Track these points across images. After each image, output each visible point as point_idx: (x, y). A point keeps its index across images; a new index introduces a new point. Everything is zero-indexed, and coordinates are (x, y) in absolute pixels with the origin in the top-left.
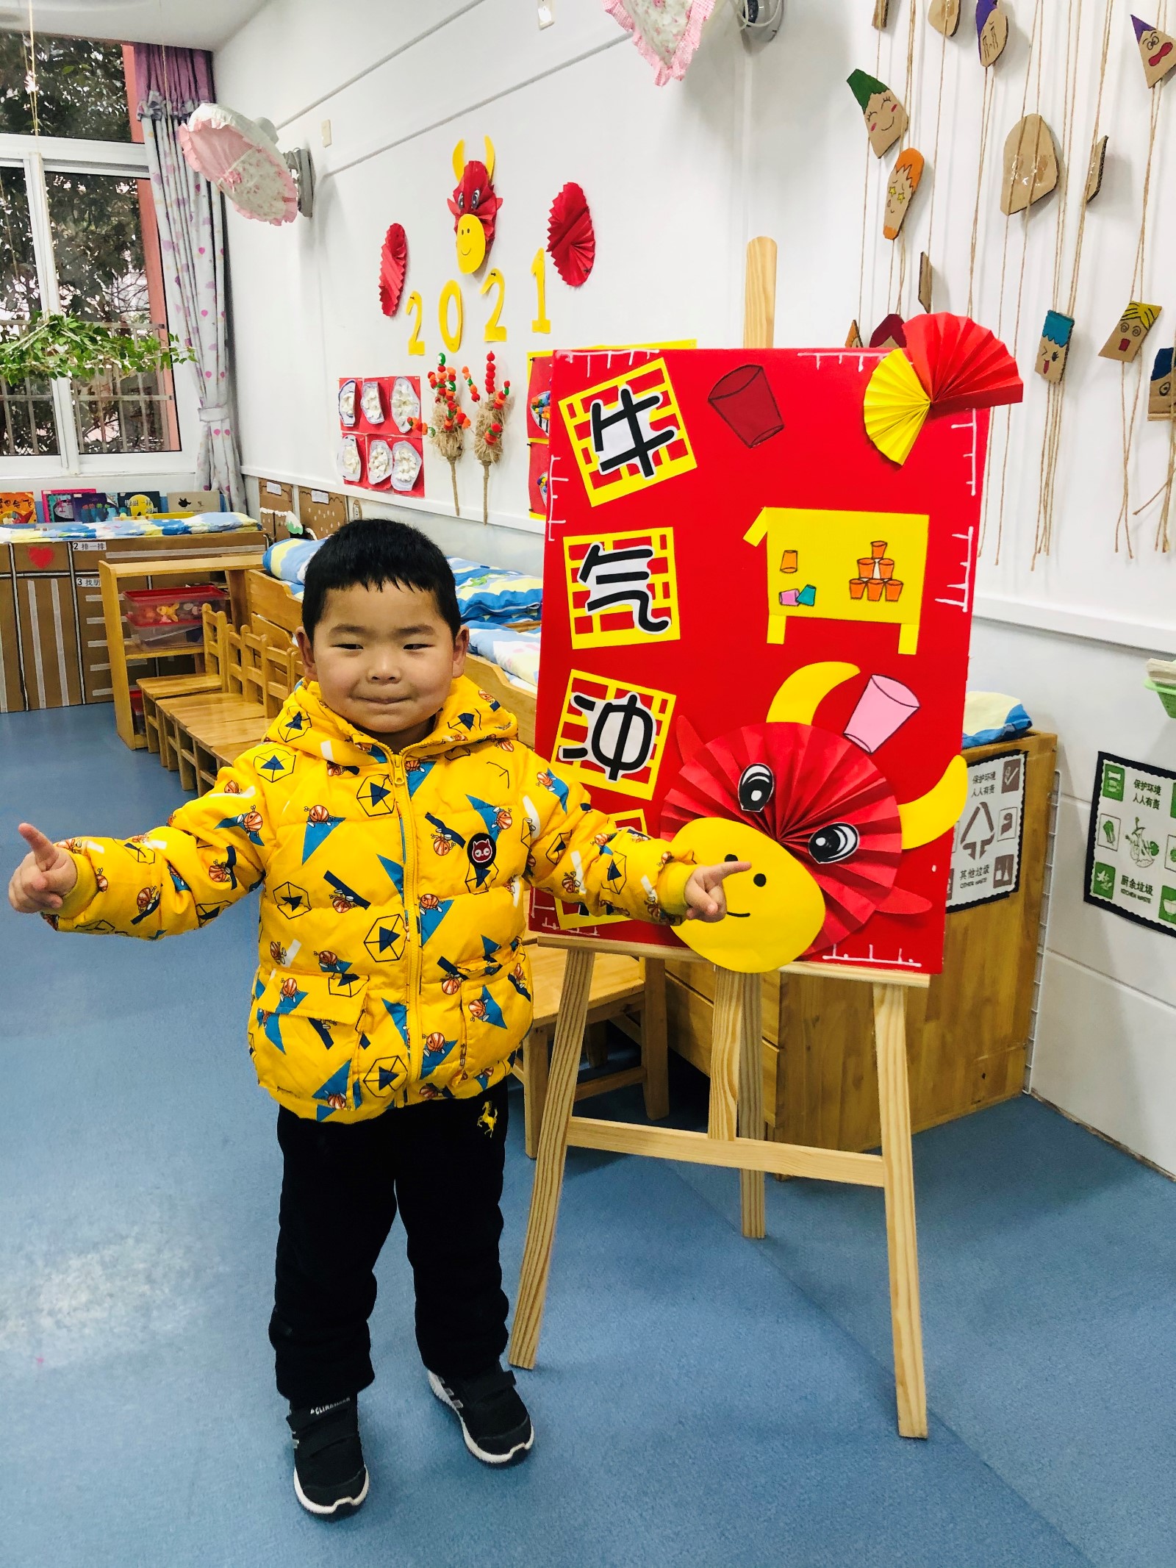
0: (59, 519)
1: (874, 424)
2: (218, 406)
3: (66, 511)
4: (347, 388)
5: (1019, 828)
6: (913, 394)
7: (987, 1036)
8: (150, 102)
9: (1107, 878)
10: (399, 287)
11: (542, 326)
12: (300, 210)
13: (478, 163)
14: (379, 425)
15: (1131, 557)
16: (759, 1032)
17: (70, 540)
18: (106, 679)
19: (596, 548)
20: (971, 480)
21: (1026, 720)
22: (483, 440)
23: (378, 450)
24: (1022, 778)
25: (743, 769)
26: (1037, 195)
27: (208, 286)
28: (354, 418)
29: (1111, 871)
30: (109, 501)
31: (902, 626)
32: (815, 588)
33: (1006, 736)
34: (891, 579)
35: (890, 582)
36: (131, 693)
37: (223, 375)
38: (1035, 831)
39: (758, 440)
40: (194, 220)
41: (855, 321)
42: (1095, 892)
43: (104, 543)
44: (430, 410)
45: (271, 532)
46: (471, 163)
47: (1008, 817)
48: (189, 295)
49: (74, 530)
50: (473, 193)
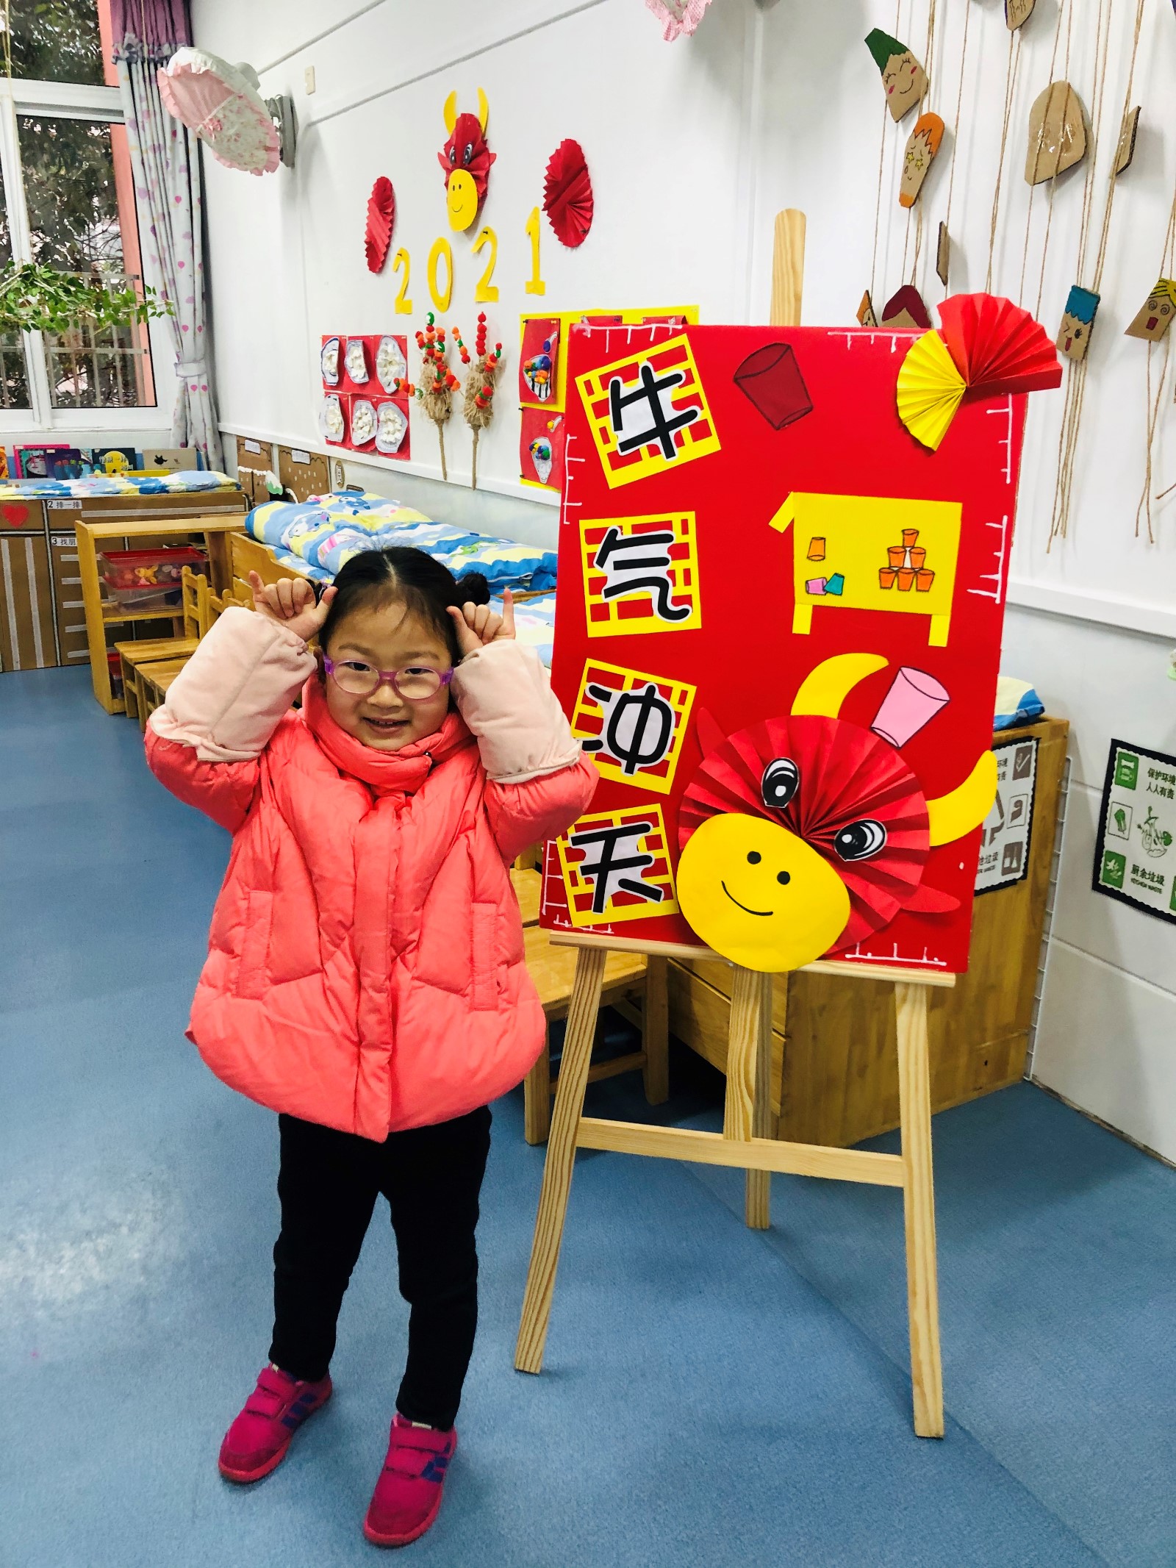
0: (31, 475)
1: (907, 408)
2: (195, 361)
3: (39, 467)
4: (330, 346)
5: (1029, 815)
6: (948, 377)
7: (990, 1023)
8: (125, 46)
9: (1117, 868)
10: (386, 243)
11: (536, 287)
12: (282, 159)
13: (471, 116)
14: (363, 385)
15: (1152, 542)
16: (769, 1023)
17: (44, 497)
18: (82, 640)
19: (614, 532)
20: (1006, 468)
21: (1039, 706)
22: (473, 403)
23: (362, 410)
24: (1033, 764)
25: (767, 764)
26: (1063, 167)
27: (185, 236)
28: (337, 378)
29: (1121, 860)
30: (83, 457)
31: (933, 617)
32: (843, 577)
33: (1018, 723)
34: (922, 569)
35: (921, 572)
36: (109, 656)
37: (200, 329)
38: (1044, 817)
39: (787, 421)
40: (170, 168)
41: (867, 292)
42: (1104, 881)
43: (80, 501)
44: (417, 371)
45: (250, 493)
46: (463, 115)
47: (1019, 804)
48: (165, 244)
49: (47, 487)
50: (465, 147)
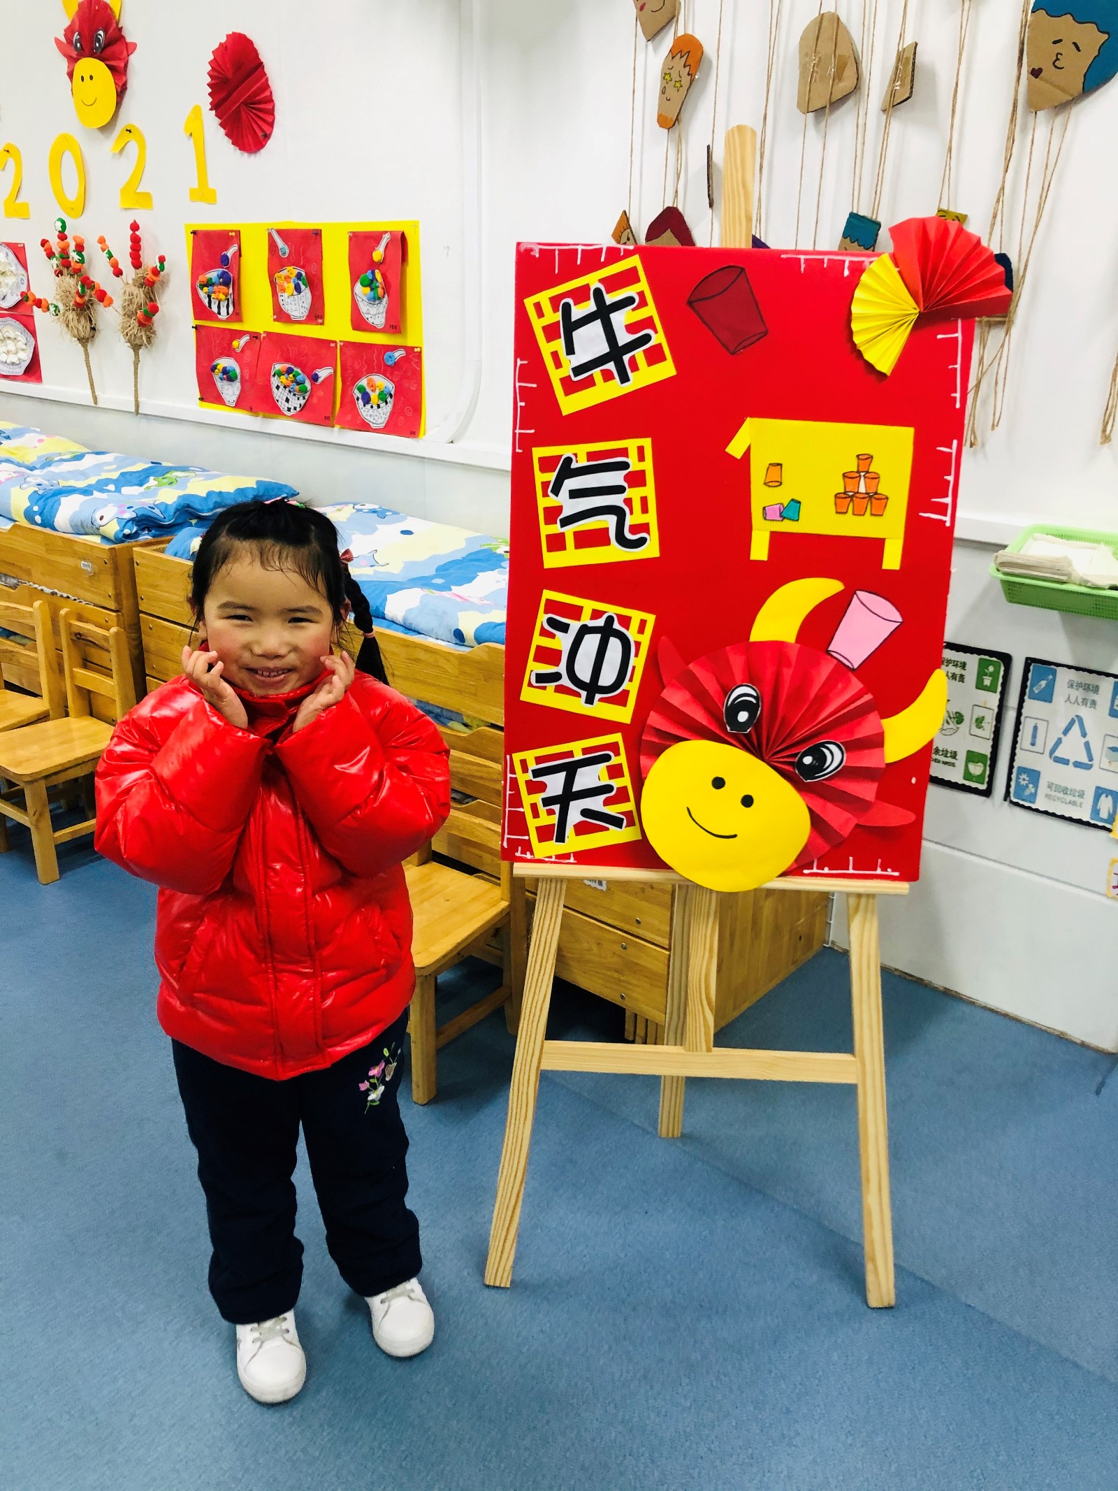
1: (861, 333)
6: (901, 302)
7: (804, 902)
11: (203, 194)
19: (568, 460)
20: (956, 392)
22: (132, 321)
25: (727, 691)
26: (835, 97)
31: (886, 541)
32: (800, 503)
34: (876, 493)
35: (876, 496)
39: (742, 345)
41: (625, 212)
44: (46, 283)
50: (93, 33)
